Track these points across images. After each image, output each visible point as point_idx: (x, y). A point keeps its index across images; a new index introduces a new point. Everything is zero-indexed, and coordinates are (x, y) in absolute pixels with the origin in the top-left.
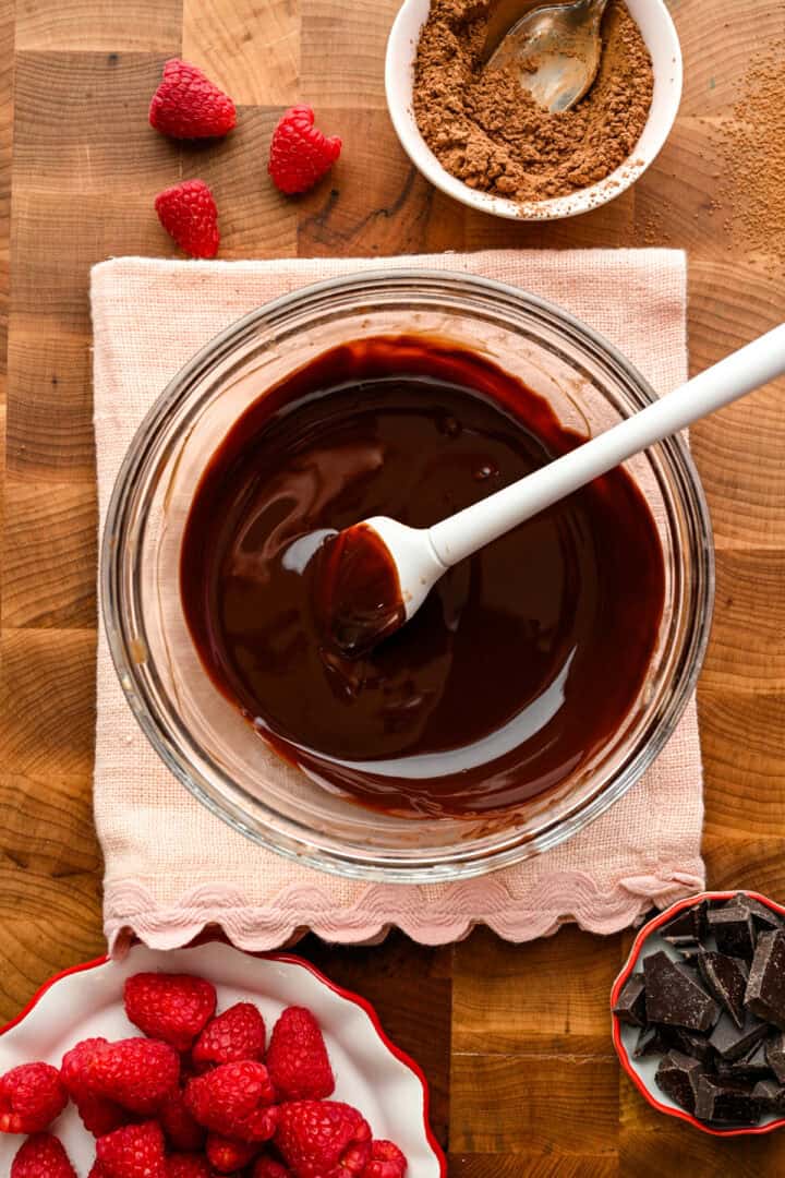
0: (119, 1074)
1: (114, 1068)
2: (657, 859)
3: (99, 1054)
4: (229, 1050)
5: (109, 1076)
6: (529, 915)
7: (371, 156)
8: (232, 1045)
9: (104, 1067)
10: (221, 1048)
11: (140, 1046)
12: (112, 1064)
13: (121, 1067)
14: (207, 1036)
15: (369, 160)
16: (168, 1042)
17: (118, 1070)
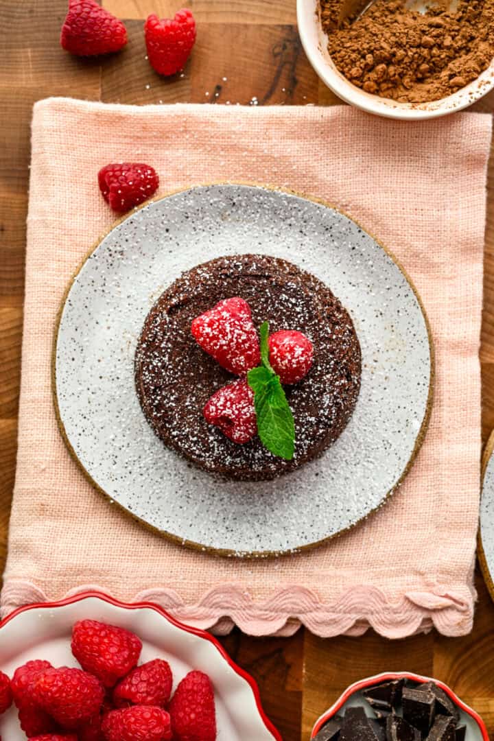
0: (57, 695)
1: (54, 689)
2: (435, 580)
3: (46, 676)
4: (144, 695)
5: (49, 694)
6: (334, 616)
7: (246, 60)
8: (147, 692)
9: (47, 687)
10: (138, 692)
11: (78, 676)
12: (53, 686)
13: (60, 690)
14: (129, 680)
15: (245, 63)
16: (99, 678)
17: (56, 692)
